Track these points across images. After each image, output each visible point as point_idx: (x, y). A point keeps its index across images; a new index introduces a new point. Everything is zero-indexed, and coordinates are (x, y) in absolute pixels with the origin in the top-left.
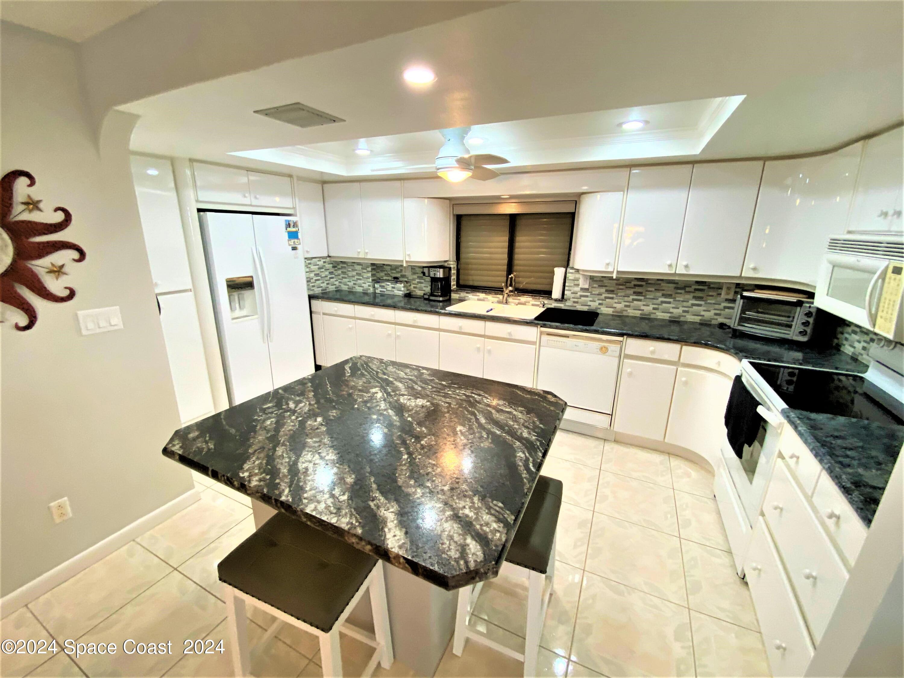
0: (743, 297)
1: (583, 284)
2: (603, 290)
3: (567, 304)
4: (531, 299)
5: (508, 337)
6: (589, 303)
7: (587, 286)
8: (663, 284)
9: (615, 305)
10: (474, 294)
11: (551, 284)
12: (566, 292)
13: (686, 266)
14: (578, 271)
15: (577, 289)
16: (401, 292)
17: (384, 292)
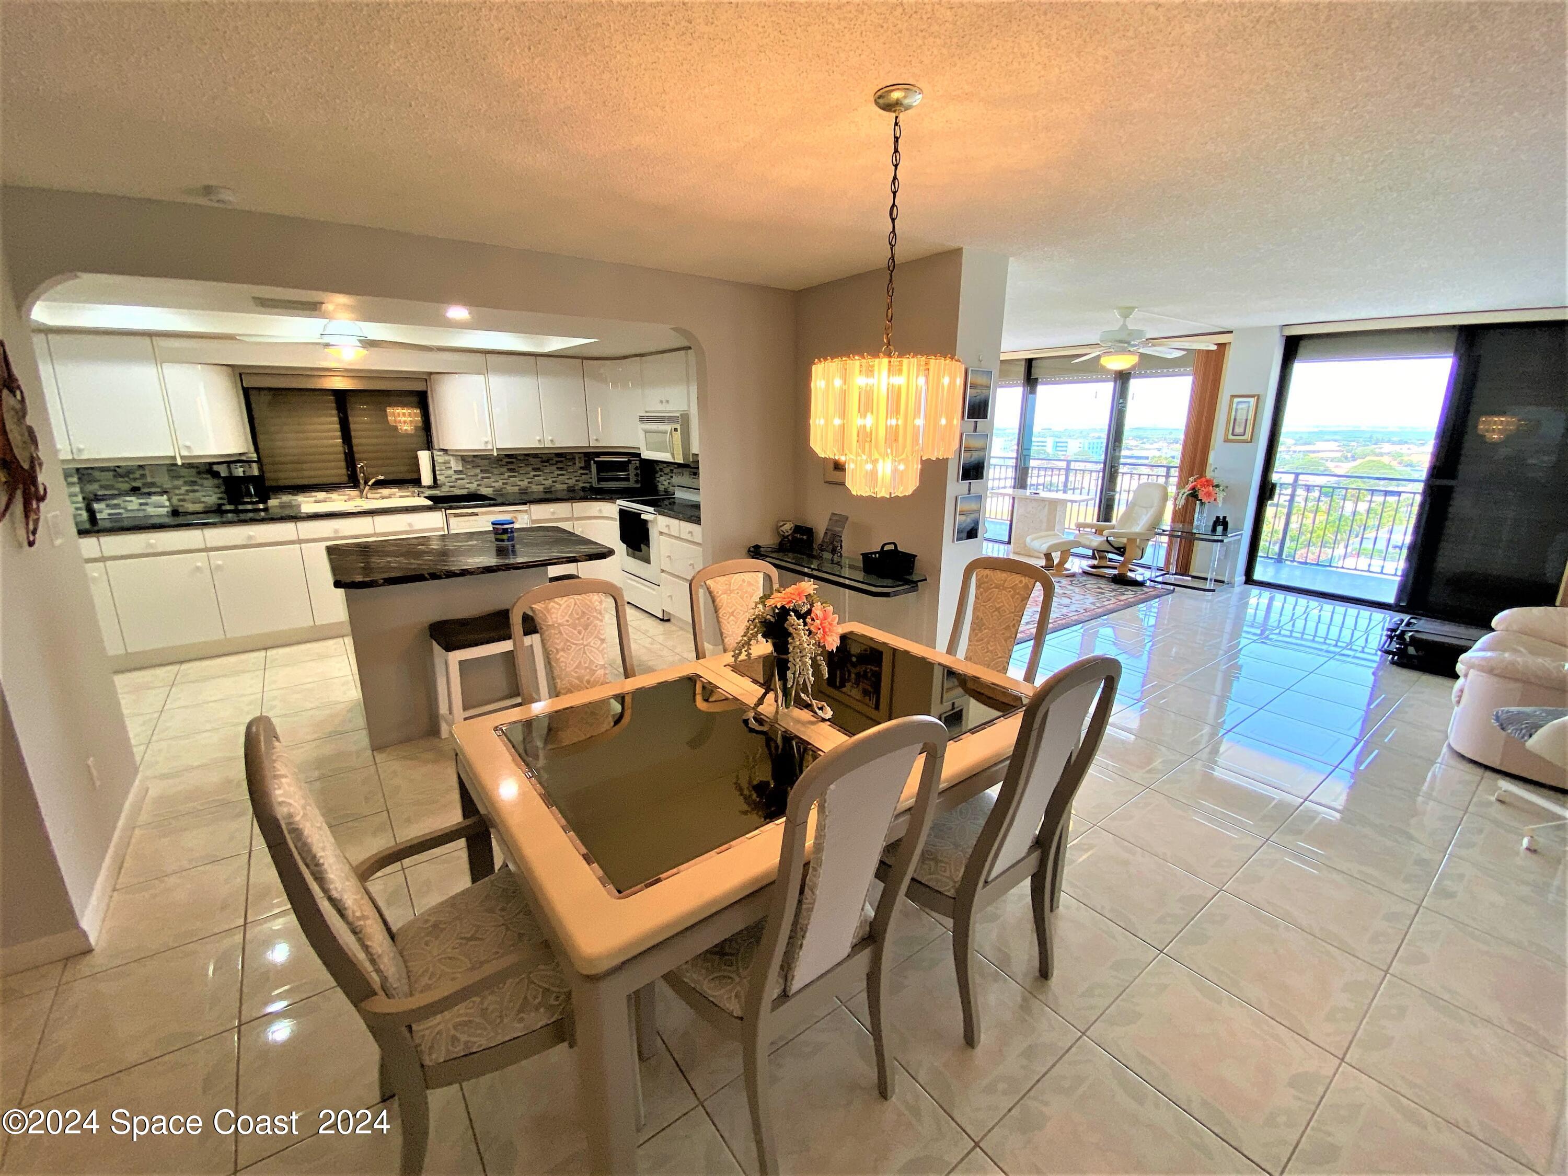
0: (595, 462)
1: (455, 465)
2: (478, 471)
3: (443, 490)
4: (396, 490)
5: (408, 529)
6: (467, 486)
7: (461, 468)
8: (531, 459)
9: (493, 484)
10: (308, 494)
11: (418, 471)
12: (438, 477)
13: (552, 441)
14: (445, 451)
15: (451, 472)
16: (166, 509)
17: (120, 514)
